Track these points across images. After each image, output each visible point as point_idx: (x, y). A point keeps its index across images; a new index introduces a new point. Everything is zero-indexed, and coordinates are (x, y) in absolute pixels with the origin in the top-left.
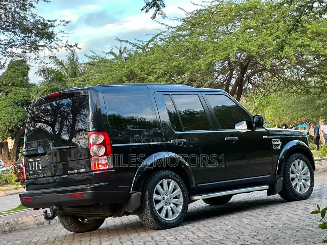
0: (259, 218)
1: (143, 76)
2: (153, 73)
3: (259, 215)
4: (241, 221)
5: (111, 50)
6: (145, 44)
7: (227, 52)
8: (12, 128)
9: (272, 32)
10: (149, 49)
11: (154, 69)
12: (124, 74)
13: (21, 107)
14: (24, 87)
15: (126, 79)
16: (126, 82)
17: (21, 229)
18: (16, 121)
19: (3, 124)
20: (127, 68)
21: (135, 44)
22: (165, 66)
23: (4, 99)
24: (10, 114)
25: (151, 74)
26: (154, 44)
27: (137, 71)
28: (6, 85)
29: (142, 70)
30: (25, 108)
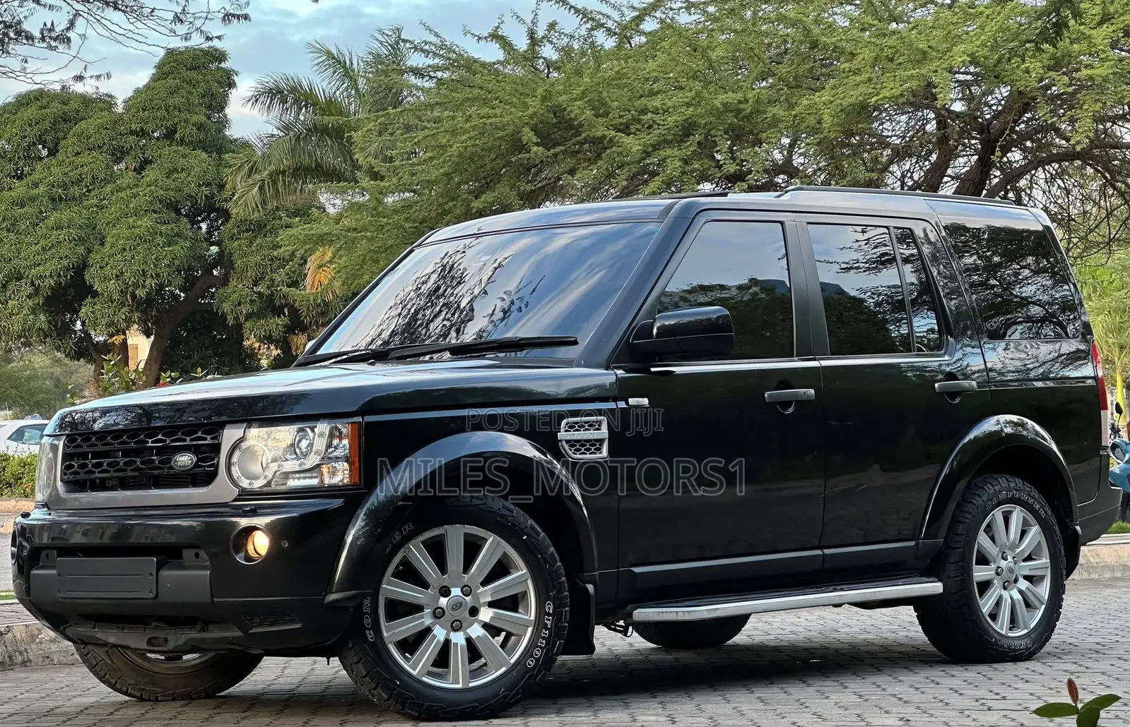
0: (938, 714)
1: (599, 134)
2: (638, 126)
3: (941, 704)
4: (863, 720)
5: (497, 28)
6: (628, 19)
7: (924, 71)
8: (148, 294)
9: (1112, 10)
10: (643, 39)
11: (644, 111)
12: (531, 118)
13: (185, 220)
14: (204, 149)
15: (535, 139)
16: (535, 149)
17: (47, 661)
18: (164, 272)
19: (117, 276)
20: (544, 99)
21: (591, 12)
22: (688, 105)
23: (129, 187)
24: (145, 241)
25: (633, 130)
26: (662, 21)
27: (580, 111)
28: (142, 133)
29: (601, 112)
30: (204, 226)
